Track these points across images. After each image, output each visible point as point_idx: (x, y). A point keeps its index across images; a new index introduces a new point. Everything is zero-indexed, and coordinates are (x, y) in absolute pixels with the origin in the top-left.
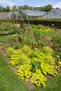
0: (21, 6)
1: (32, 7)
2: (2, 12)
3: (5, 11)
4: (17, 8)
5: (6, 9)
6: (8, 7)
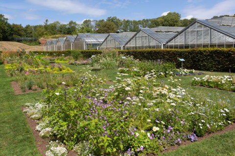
0: (103, 20)
1: (128, 21)
2: (57, 36)
3: (65, 33)
4: (93, 24)
5: (68, 27)
6: (71, 23)
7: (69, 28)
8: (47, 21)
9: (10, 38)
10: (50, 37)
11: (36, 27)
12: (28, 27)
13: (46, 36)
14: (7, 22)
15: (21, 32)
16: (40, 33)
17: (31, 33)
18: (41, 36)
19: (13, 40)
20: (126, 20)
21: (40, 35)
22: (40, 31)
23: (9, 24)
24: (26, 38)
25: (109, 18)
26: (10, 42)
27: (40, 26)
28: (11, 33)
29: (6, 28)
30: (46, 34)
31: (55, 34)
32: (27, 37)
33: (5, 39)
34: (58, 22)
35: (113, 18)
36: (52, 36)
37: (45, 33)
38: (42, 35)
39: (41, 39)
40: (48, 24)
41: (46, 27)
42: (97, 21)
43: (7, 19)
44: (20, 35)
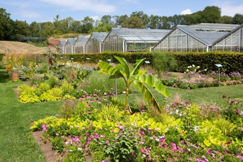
0: (126, 16)
1: (156, 17)
2: (69, 35)
3: (79, 32)
5: (82, 24)
6: (87, 19)
7: (84, 26)
8: (57, 17)
9: (13, 37)
10: (60, 36)
11: (43, 25)
12: (34, 24)
13: (56, 35)
14: (9, 18)
15: (25, 31)
16: (49, 31)
17: (38, 31)
18: (51, 36)
19: (16, 40)
20: (154, 16)
21: (49, 34)
22: (49, 29)
23: (11, 21)
24: (32, 38)
25: (133, 13)
26: (14, 42)
27: (49, 23)
28: (14, 32)
29: (8, 25)
30: (56, 33)
31: (66, 33)
32: (33, 36)
33: (7, 38)
34: (70, 19)
35: (139, 13)
36: (63, 35)
37: (55, 31)
38: (51, 33)
39: (51, 39)
40: (58, 20)
41: (56, 24)
42: (118, 17)
43: (9, 14)
44: (25, 35)
